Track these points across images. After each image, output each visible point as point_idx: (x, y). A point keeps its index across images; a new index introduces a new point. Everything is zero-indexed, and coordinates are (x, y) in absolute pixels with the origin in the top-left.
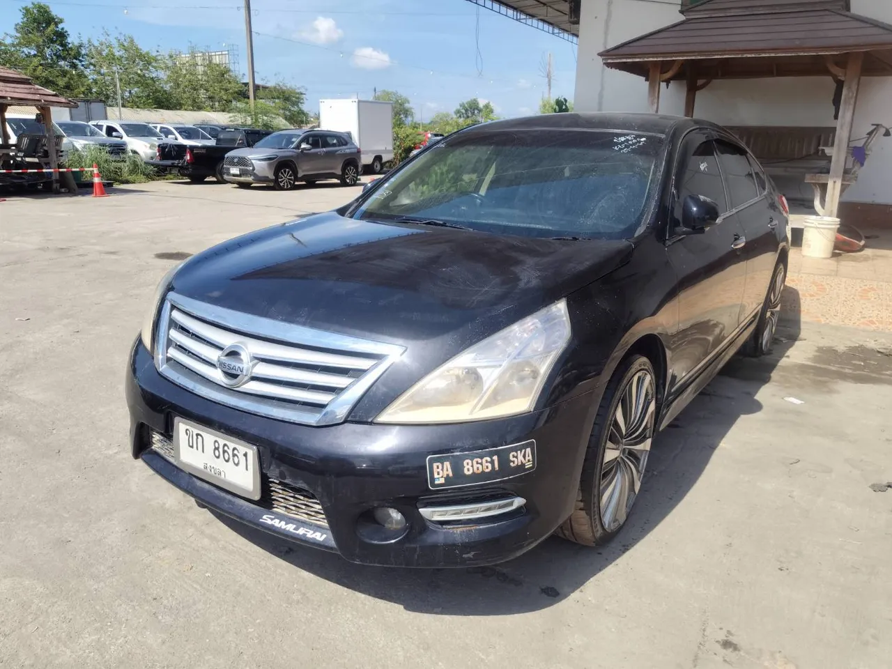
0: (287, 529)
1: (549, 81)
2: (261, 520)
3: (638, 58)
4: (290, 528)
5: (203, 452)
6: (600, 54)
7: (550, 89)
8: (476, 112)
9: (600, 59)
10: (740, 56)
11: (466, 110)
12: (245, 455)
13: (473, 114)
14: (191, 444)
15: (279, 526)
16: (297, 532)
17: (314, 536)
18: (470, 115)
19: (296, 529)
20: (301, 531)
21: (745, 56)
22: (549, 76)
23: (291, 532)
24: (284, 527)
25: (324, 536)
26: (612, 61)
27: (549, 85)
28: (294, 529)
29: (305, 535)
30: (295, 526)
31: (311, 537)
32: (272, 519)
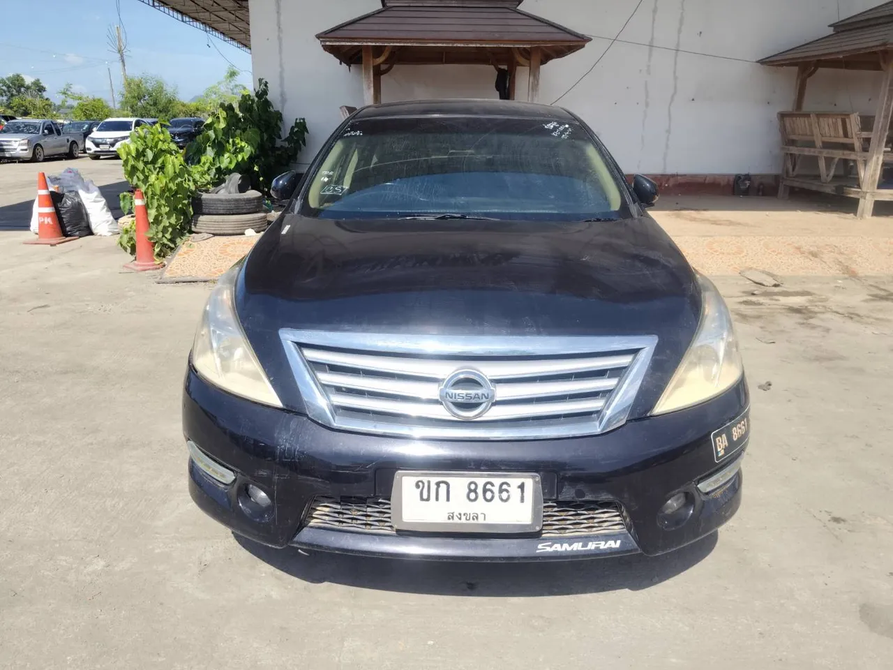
0: (575, 549)
1: (122, 56)
2: (538, 551)
3: (357, 42)
4: (577, 547)
5: (448, 499)
6: (318, 37)
7: (124, 66)
8: (22, 89)
9: (318, 41)
10: (450, 45)
11: (9, 87)
12: (522, 487)
13: (19, 92)
14: (425, 496)
15: (563, 549)
16: (588, 548)
17: (607, 546)
18: (14, 92)
19: (585, 545)
20: (592, 546)
21: (455, 45)
22: (120, 51)
23: (581, 551)
24: (569, 549)
25: (619, 542)
26: (331, 44)
27: (123, 61)
28: (582, 547)
29: (597, 548)
30: (581, 544)
31: (606, 547)
32: (551, 546)
